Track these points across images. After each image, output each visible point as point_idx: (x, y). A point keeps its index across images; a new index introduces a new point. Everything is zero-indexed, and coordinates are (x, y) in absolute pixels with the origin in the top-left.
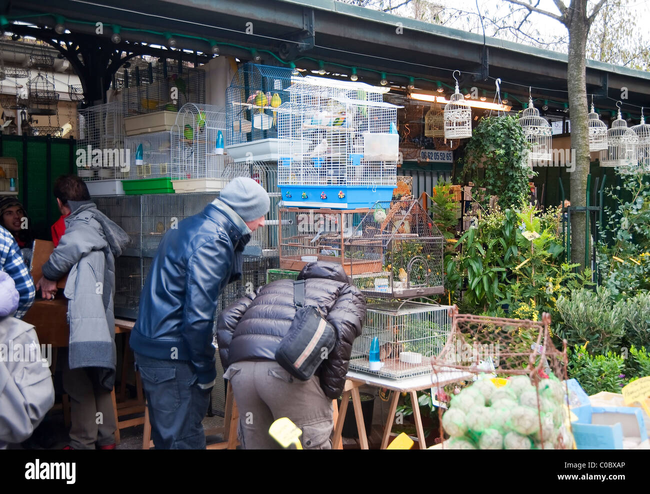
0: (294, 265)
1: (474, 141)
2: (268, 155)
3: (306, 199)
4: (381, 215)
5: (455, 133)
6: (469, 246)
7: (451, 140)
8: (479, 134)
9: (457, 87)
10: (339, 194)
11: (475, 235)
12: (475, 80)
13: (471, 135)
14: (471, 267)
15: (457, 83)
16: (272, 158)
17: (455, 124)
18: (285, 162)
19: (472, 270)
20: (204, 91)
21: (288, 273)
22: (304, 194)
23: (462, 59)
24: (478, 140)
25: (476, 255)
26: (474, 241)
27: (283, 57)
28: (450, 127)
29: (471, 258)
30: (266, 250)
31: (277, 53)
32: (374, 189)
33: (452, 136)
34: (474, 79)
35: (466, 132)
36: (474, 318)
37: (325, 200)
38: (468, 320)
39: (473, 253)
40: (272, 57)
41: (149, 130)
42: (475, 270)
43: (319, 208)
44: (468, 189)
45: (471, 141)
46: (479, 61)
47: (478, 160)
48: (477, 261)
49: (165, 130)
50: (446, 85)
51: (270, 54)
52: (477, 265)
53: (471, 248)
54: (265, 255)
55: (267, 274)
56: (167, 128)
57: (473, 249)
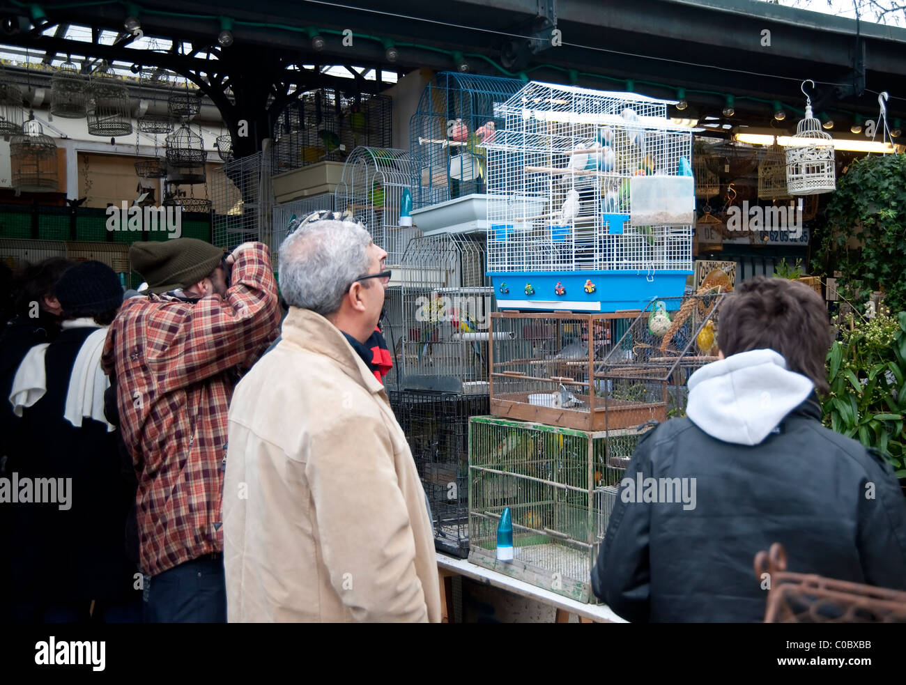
0: (512, 410)
1: (840, 199)
2: (472, 223)
3: (531, 295)
4: (661, 321)
5: (805, 184)
6: (833, 376)
7: (800, 197)
8: (848, 186)
9: (809, 108)
10: (586, 286)
11: (843, 357)
12: (841, 97)
13: (833, 187)
14: (838, 412)
15: (809, 100)
16: (478, 227)
17: (803, 170)
18: (498, 232)
19: (839, 416)
20: (391, 130)
21: (504, 423)
22: (528, 286)
23: (817, 60)
24: (847, 196)
25: (846, 392)
26: (842, 368)
27: (506, 65)
28: (795, 176)
29: (837, 397)
30: (469, 383)
31: (498, 60)
32: (650, 277)
33: (799, 190)
34: (840, 94)
35: (826, 183)
36: (829, 588)
37: (562, 296)
38: (813, 591)
39: (840, 388)
40: (490, 66)
41: (306, 193)
42: (845, 418)
43: (551, 311)
44: (831, 283)
45: (835, 200)
46: (848, 63)
47: (848, 230)
48: (848, 402)
49: (327, 192)
50: (790, 108)
51: (485, 61)
52: (849, 408)
53: (836, 378)
54: (467, 392)
55: (470, 425)
56: (330, 187)
57: (840, 382)
